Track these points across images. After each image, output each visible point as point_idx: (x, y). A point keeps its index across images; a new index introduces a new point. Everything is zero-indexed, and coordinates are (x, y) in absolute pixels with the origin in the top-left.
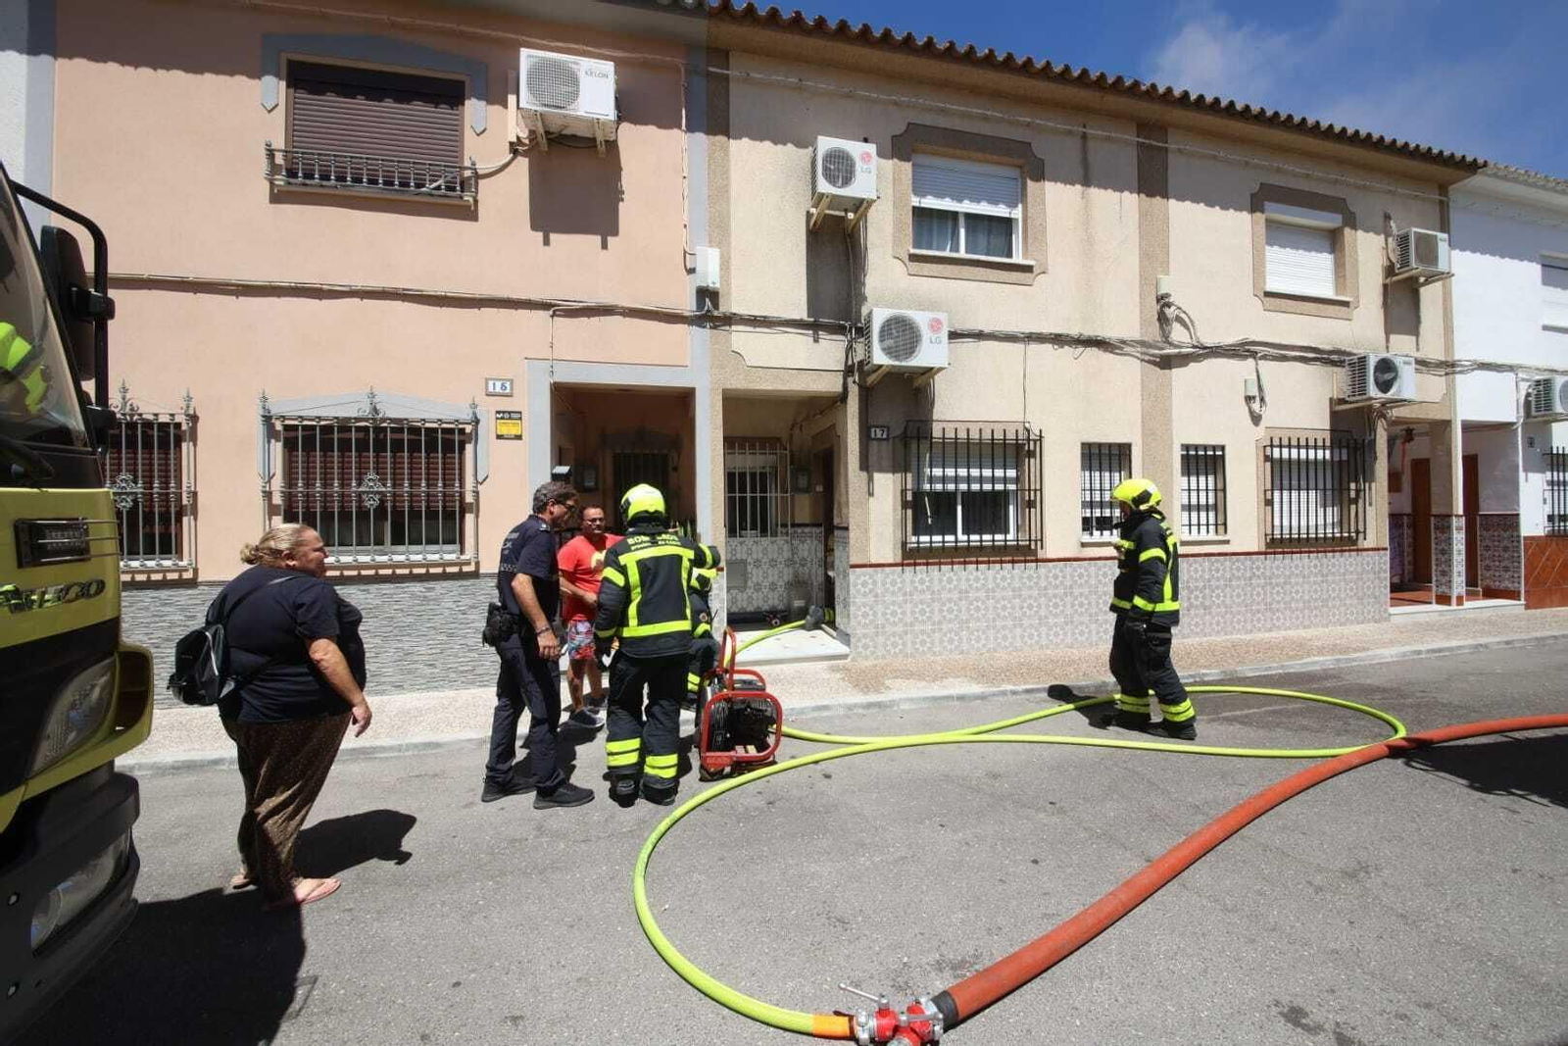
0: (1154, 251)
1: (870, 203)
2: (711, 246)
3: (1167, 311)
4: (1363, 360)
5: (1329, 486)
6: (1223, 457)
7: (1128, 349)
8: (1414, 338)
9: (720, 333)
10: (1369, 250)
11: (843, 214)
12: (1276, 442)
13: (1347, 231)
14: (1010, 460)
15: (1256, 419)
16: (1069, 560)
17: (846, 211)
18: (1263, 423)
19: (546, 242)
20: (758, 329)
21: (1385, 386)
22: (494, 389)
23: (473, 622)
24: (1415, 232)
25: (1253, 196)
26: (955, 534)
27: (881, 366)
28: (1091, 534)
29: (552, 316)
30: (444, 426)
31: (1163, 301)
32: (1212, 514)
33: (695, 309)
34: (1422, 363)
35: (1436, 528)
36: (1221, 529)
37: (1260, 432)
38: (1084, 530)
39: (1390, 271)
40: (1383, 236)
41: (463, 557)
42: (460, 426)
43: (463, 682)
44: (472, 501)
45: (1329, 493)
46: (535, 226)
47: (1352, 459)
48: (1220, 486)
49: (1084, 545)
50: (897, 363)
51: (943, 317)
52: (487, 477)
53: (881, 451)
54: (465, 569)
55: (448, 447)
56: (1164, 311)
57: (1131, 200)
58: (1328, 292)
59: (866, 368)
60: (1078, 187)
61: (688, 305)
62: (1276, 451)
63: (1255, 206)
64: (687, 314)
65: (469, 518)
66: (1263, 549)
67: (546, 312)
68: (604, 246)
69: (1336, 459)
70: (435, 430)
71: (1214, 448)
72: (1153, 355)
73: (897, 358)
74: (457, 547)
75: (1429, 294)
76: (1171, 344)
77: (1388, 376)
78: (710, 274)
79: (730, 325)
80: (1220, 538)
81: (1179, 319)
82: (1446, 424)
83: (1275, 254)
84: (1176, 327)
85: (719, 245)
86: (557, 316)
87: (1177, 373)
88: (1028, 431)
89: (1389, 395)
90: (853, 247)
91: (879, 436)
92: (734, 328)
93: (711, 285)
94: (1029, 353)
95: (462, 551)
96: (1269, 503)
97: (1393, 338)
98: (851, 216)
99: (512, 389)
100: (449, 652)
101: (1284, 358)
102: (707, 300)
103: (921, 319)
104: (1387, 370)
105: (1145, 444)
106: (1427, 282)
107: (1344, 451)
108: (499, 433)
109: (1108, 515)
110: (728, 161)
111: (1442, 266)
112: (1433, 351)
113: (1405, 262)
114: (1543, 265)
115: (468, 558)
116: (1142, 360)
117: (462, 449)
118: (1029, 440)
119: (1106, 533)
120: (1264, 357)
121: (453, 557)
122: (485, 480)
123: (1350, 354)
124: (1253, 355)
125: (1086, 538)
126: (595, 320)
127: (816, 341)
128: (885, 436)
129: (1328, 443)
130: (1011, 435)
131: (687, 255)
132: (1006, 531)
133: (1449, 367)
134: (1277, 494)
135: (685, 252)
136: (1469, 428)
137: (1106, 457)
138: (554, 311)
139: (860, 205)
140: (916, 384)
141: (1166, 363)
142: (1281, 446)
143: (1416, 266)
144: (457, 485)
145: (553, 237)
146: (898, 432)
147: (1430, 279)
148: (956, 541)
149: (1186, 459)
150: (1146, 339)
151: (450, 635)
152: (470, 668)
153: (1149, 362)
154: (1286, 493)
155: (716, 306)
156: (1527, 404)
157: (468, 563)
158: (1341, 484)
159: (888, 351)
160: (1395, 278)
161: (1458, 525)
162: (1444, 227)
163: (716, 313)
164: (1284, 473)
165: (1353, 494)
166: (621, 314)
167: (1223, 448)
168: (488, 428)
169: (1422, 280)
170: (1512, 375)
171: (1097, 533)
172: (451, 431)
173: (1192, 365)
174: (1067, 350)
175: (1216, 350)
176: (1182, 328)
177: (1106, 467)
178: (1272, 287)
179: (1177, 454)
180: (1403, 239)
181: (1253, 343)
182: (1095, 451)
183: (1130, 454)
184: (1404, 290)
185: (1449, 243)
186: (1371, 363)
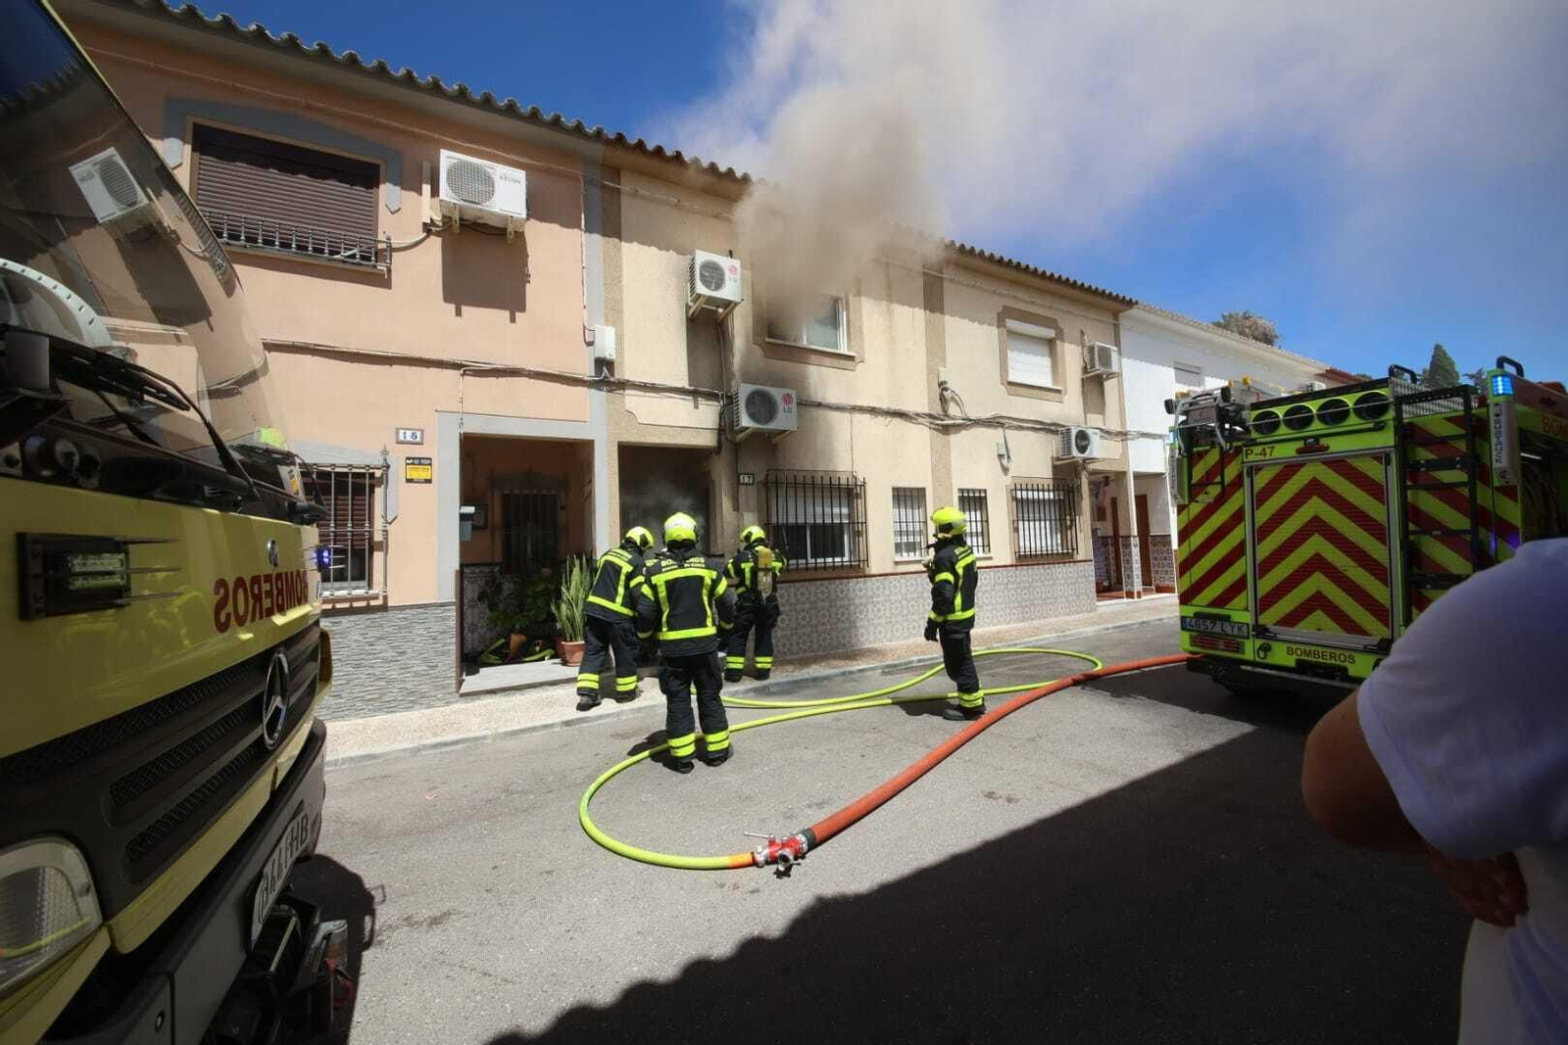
0: (936, 349)
1: (736, 304)
2: (607, 325)
3: (944, 393)
4: (1069, 431)
5: (1053, 517)
6: (985, 497)
7: (920, 420)
8: (1102, 416)
9: (616, 396)
10: (1072, 356)
11: (714, 308)
12: (1018, 487)
13: (1058, 342)
14: (844, 501)
15: (1005, 470)
16: (886, 575)
17: (718, 307)
18: (1011, 473)
19: (459, 313)
20: (647, 394)
21: (1082, 449)
22: (405, 437)
23: (380, 653)
24: (1098, 346)
25: (998, 314)
26: (807, 559)
27: (748, 428)
28: (902, 555)
29: (462, 375)
30: (354, 470)
31: (943, 386)
32: (980, 539)
33: (593, 375)
34: (1107, 433)
35: (1123, 545)
36: (986, 549)
37: (1008, 480)
38: (896, 552)
39: (1085, 370)
40: (1080, 348)
41: (371, 592)
42: (371, 471)
43: (370, 710)
44: (381, 539)
45: (1053, 523)
46: (447, 299)
47: (1067, 498)
48: (984, 519)
49: (896, 563)
50: (760, 426)
51: (793, 393)
52: (396, 518)
53: (749, 495)
54: (373, 603)
55: (359, 490)
56: (941, 393)
57: (920, 314)
58: (1050, 385)
59: (736, 428)
60: (884, 303)
61: (588, 371)
62: (1019, 492)
63: (1000, 324)
64: (586, 378)
65: (378, 556)
66: (1014, 563)
67: (456, 372)
68: (513, 320)
69: (1057, 498)
70: (346, 475)
71: (980, 491)
72: (937, 425)
73: (759, 422)
74: (364, 583)
75: (1110, 386)
76: (947, 416)
77: (1084, 443)
78: (607, 347)
79: (624, 390)
80: (988, 556)
81: (953, 399)
82: (1124, 474)
83: (1014, 356)
84: (951, 404)
85: (614, 324)
86: (468, 375)
87: (956, 439)
88: (856, 478)
89: (1086, 455)
90: (723, 332)
91: (746, 481)
92: (627, 392)
93: (608, 357)
94: (855, 422)
95: (370, 586)
96: (1016, 530)
97: (1088, 415)
98: (721, 310)
99: (422, 438)
100: (356, 682)
101: (1022, 428)
102: (605, 369)
103: (777, 393)
104: (1083, 439)
105: (934, 490)
106: (1108, 378)
107: (1061, 493)
108: (408, 477)
110: (620, 257)
111: (1115, 368)
112: (1114, 425)
113: (1093, 366)
114: (1176, 369)
115: (377, 592)
116: (930, 428)
117: (372, 491)
118: (856, 485)
119: (912, 554)
120: (1009, 427)
121: (360, 592)
122: (394, 520)
123: (1062, 426)
124: (1002, 425)
125: (898, 558)
126: (503, 380)
127: (696, 407)
129: (1051, 487)
130: (843, 481)
131: (587, 331)
132: (842, 555)
133: (1123, 435)
134: (1021, 523)
135: (585, 327)
136: (1138, 476)
137: (907, 497)
138: (464, 371)
139: (728, 305)
140: (774, 441)
141: (946, 430)
142: (1021, 490)
143: (1099, 368)
144: (367, 525)
145: (464, 308)
146: (761, 477)
147: (1110, 376)
148: (807, 564)
149: (962, 499)
150: (932, 412)
151: (358, 666)
152: (376, 696)
153: (934, 429)
154: (1026, 523)
155: (612, 373)
157: (376, 598)
158: (1060, 516)
159: (753, 416)
160: (1088, 375)
161: (1135, 542)
162: (1117, 344)
163: (612, 379)
164: (1024, 507)
165: (1069, 523)
166: (526, 376)
167: (985, 491)
168: (398, 471)
169: (1105, 376)
170: (1160, 441)
171: (905, 554)
172: (362, 475)
173: (963, 432)
174: (880, 419)
175: (978, 423)
176: (955, 406)
177: (909, 505)
178: (1012, 378)
179: (956, 495)
180: (1091, 349)
181: (1002, 417)
182: (901, 493)
183: (925, 496)
184: (1095, 383)
185: (1120, 353)
186: (1074, 433)
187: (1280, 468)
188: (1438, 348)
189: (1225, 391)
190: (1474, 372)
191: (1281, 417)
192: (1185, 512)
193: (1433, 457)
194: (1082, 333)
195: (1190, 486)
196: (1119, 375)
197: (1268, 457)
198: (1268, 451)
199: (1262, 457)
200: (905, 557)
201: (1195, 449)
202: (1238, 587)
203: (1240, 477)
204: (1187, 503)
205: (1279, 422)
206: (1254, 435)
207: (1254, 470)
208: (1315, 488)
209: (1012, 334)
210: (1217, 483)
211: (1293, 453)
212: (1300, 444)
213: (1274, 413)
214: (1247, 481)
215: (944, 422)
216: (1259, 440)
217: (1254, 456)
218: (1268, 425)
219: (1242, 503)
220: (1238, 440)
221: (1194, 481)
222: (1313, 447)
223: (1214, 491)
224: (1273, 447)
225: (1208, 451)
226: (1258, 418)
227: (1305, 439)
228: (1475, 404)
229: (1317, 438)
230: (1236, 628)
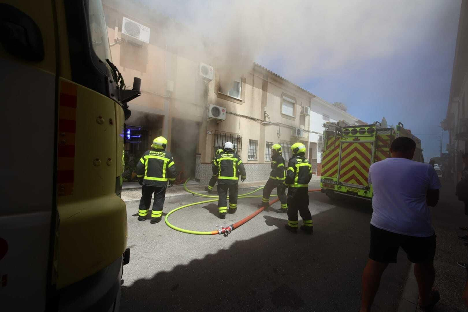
0: (264, 102)
1: (211, 80)
2: (171, 81)
4: (296, 129)
7: (258, 121)
8: (304, 126)
10: (298, 108)
12: (282, 143)
13: (295, 104)
14: (236, 142)
15: (279, 137)
18: (280, 139)
21: (299, 134)
24: (305, 107)
25: (281, 94)
27: (211, 118)
31: (265, 112)
33: (166, 95)
38: (249, 158)
39: (301, 113)
40: (300, 106)
45: (289, 153)
49: (248, 161)
50: (215, 117)
51: (225, 109)
53: (210, 137)
56: (265, 114)
57: (261, 91)
58: (291, 115)
59: (207, 117)
60: (252, 86)
61: (164, 94)
63: (281, 97)
64: (163, 96)
71: (272, 143)
75: (307, 118)
76: (266, 121)
78: (171, 88)
79: (175, 101)
81: (267, 116)
82: (307, 142)
83: (284, 107)
84: (267, 118)
85: (173, 81)
87: (267, 128)
88: (240, 136)
89: (299, 136)
93: (171, 91)
94: (241, 119)
97: (301, 125)
101: (283, 127)
102: (170, 94)
103: (220, 108)
104: (299, 132)
105: (260, 141)
106: (307, 116)
109: (253, 155)
111: (309, 114)
112: (307, 129)
113: (303, 112)
114: (323, 116)
116: (261, 124)
118: (240, 138)
119: (252, 158)
120: (280, 126)
123: (294, 127)
124: (279, 125)
125: (249, 160)
127: (196, 110)
128: (210, 133)
130: (236, 136)
133: (308, 132)
136: (311, 143)
139: (209, 80)
140: (218, 122)
141: (265, 125)
143: (305, 113)
145: (126, 69)
146: (213, 133)
147: (308, 115)
149: (267, 144)
150: (261, 119)
156: (319, 139)
159: (213, 114)
162: (310, 107)
163: (171, 97)
167: (273, 143)
169: (306, 115)
170: (317, 134)
171: (251, 158)
173: (269, 126)
174: (248, 119)
175: (273, 124)
176: (268, 119)
177: (253, 145)
178: (283, 112)
179: (265, 143)
180: (303, 107)
181: (279, 123)
182: (251, 141)
183: (257, 143)
184: (303, 116)
185: (310, 109)
186: (297, 129)
187: (349, 143)
188: (384, 118)
189: (338, 123)
190: (391, 125)
191: (350, 131)
192: (325, 152)
193: (382, 144)
194: (302, 103)
195: (327, 146)
196: (309, 115)
197: (346, 140)
198: (346, 139)
199: (344, 140)
200: (251, 159)
201: (329, 137)
202: (335, 172)
203: (339, 145)
204: (325, 150)
205: (349, 132)
206: (344, 135)
207: (342, 143)
208: (356, 149)
209: (284, 100)
210: (334, 146)
211: (352, 140)
212: (354, 138)
213: (349, 130)
214: (340, 146)
215: (265, 123)
216: (344, 136)
217: (343, 140)
218: (347, 133)
219: (338, 152)
220: (340, 136)
221: (328, 145)
222: (357, 139)
223: (333, 148)
224: (347, 138)
225: (332, 138)
226: (345, 131)
227: (355, 137)
228: (393, 133)
229: (358, 137)
230: (334, 182)
